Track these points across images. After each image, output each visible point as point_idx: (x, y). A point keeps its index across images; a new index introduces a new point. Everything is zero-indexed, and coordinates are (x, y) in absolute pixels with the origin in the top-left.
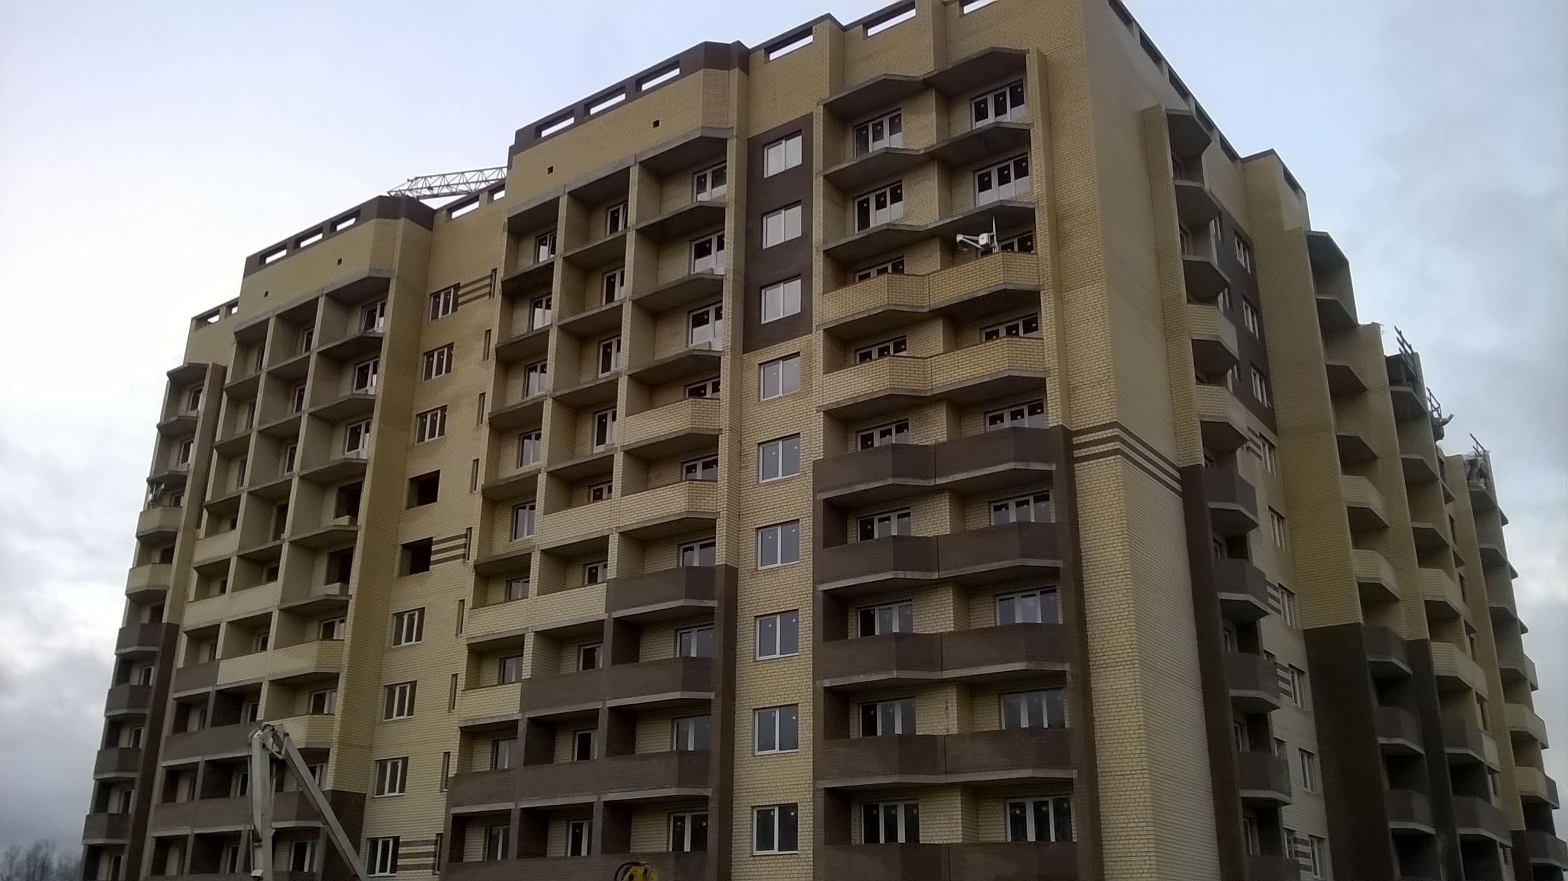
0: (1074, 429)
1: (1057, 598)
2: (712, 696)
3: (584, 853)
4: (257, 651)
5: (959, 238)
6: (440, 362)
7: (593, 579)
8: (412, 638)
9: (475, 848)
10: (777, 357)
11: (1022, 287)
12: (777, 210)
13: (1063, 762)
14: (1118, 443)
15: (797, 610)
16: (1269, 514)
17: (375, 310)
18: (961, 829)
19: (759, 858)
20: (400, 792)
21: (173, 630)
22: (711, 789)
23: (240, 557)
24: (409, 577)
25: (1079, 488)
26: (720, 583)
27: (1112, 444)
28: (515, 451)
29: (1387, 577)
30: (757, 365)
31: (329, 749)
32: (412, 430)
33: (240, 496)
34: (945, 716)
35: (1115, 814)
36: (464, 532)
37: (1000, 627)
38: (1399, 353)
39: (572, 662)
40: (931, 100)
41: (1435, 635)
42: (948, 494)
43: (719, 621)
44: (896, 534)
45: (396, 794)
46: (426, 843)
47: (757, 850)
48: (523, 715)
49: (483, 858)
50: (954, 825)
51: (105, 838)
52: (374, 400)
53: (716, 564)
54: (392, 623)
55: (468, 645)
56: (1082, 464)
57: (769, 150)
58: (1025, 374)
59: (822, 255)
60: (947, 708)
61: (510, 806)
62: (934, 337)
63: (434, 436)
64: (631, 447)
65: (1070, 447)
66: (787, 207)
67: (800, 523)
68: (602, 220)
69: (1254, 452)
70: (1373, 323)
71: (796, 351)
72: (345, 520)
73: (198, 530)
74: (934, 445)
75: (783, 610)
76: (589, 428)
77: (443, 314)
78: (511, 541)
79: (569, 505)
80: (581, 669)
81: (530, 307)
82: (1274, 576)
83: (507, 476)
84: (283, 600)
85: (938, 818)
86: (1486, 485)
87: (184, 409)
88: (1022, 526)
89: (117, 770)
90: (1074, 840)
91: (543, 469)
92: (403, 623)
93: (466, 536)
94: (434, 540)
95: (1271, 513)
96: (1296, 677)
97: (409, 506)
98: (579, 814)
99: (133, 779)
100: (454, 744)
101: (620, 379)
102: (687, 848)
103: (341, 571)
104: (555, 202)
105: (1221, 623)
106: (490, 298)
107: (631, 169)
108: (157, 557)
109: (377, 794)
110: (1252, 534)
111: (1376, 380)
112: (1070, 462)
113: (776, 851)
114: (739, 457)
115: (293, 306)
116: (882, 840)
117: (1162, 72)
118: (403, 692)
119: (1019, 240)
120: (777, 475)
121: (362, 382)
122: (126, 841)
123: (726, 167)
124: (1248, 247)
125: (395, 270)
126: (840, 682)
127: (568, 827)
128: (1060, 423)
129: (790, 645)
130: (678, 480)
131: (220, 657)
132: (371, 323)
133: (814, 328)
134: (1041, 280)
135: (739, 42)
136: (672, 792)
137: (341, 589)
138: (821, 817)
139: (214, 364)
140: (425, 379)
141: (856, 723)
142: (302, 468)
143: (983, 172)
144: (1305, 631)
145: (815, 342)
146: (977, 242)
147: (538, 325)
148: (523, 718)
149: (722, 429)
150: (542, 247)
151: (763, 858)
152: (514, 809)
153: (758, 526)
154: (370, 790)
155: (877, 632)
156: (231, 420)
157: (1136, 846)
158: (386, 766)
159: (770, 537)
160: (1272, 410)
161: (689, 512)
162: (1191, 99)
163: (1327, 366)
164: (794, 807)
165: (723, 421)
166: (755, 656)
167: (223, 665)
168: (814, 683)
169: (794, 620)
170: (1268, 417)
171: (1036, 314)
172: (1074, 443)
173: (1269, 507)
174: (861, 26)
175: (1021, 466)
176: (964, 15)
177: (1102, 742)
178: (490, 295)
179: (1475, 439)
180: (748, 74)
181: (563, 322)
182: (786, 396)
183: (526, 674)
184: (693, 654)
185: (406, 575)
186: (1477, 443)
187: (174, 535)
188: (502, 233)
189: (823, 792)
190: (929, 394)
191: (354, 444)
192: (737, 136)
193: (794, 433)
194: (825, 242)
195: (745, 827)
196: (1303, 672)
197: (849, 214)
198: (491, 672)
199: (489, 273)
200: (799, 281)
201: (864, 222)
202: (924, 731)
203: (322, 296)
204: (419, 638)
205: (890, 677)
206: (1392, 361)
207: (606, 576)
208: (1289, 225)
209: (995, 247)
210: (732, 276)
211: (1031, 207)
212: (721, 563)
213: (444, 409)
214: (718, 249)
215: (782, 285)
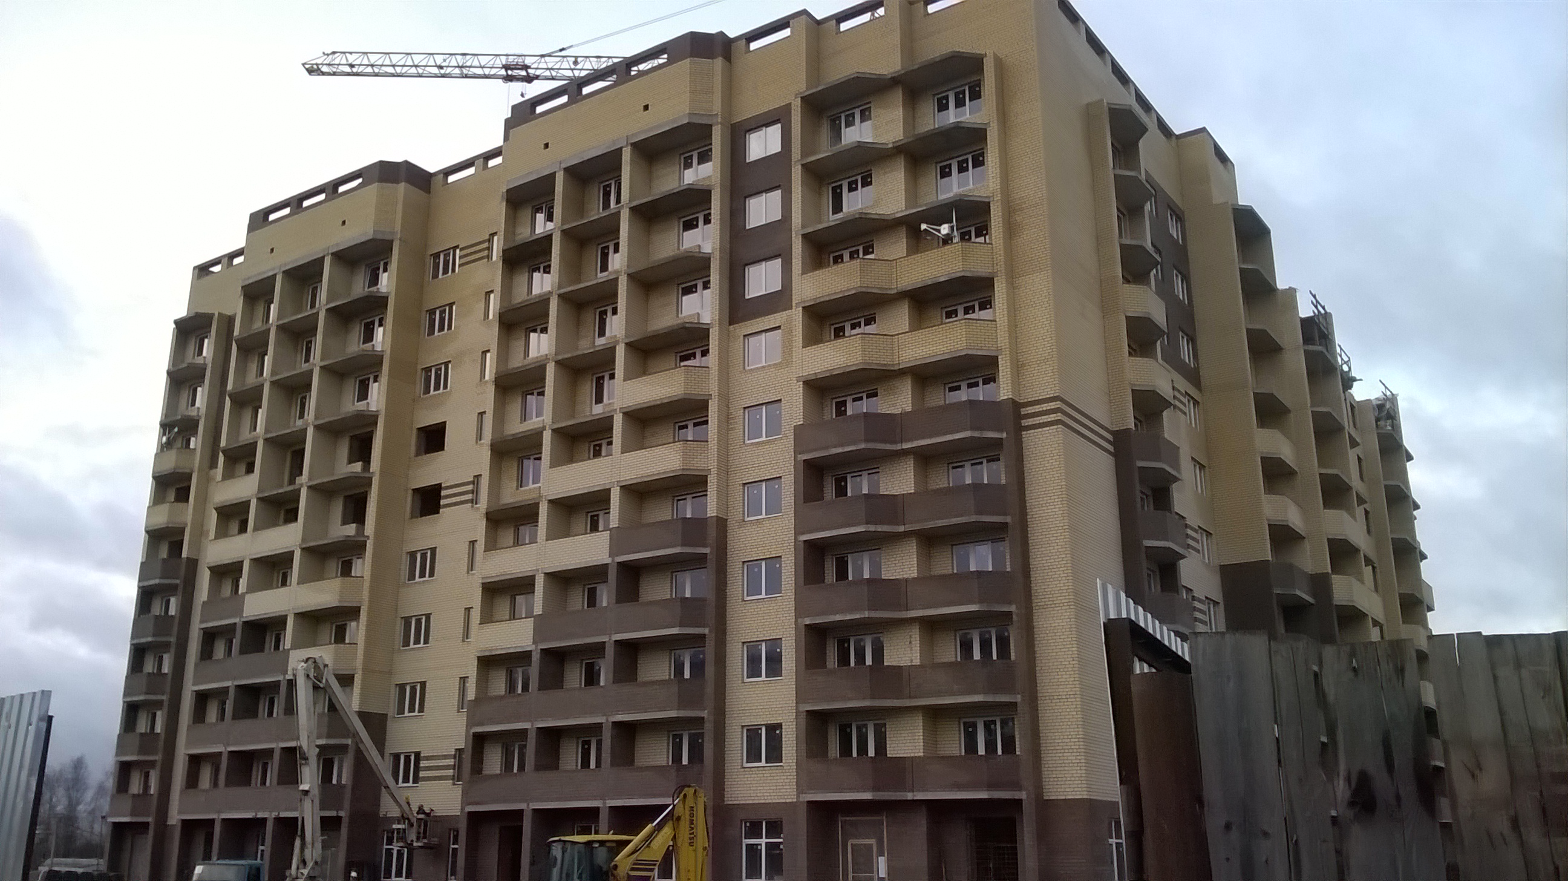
0: (1022, 401)
1: (1005, 548)
2: (706, 631)
3: (593, 765)
4: (278, 587)
5: (924, 226)
6: (442, 320)
7: (594, 528)
8: (425, 574)
9: (493, 761)
10: (760, 330)
11: (979, 274)
12: (759, 193)
13: (1010, 689)
14: (1059, 414)
15: (780, 557)
16: (1191, 465)
17: (378, 269)
18: (922, 744)
19: (749, 769)
20: (419, 712)
21: (193, 564)
22: (706, 711)
23: (259, 499)
24: (419, 519)
25: (1026, 452)
26: (712, 533)
27: (1055, 415)
28: (520, 407)
29: (1294, 518)
30: (742, 337)
31: (354, 675)
32: (418, 381)
33: (256, 442)
34: (909, 649)
35: (1052, 731)
36: (472, 479)
37: (956, 574)
38: (1312, 314)
39: (577, 600)
40: (898, 96)
41: (1336, 567)
42: (912, 456)
43: (711, 564)
44: (867, 492)
45: (416, 713)
46: (445, 757)
47: (747, 762)
48: (536, 646)
49: (501, 770)
50: (916, 741)
51: (138, 755)
52: (383, 356)
53: (708, 515)
54: (406, 561)
55: (483, 584)
56: (1028, 432)
57: (751, 136)
58: (980, 353)
59: (800, 239)
60: (910, 643)
61: (526, 725)
62: (900, 318)
63: (439, 389)
64: (630, 409)
65: (1019, 417)
66: (768, 191)
67: (783, 480)
68: (595, 195)
69: (1181, 410)
70: (1290, 287)
71: (777, 325)
72: (358, 467)
73: (214, 470)
74: (901, 414)
75: (768, 557)
76: (588, 389)
77: (443, 274)
78: (517, 489)
79: (571, 460)
80: (586, 607)
81: (529, 272)
82: (1193, 520)
83: (514, 432)
84: (304, 540)
85: (903, 735)
86: (1392, 426)
87: (190, 357)
88: (977, 487)
89: (147, 693)
90: (1018, 753)
91: (547, 427)
92: (416, 562)
93: (473, 483)
94: (443, 485)
95: (1193, 463)
96: (1212, 606)
97: (418, 454)
98: (587, 734)
99: (162, 701)
100: (472, 671)
101: (617, 347)
102: (685, 761)
103: (356, 511)
104: (552, 177)
105: (1145, 564)
106: (488, 261)
107: (624, 149)
108: (171, 495)
109: (398, 714)
110: (1174, 487)
111: (1292, 339)
112: (1019, 429)
113: (763, 763)
114: (727, 419)
115: (299, 264)
116: (855, 754)
117: (1105, 64)
118: (419, 622)
119: (976, 229)
120: (761, 436)
121: (369, 336)
122: (158, 757)
123: (711, 149)
124: (1180, 218)
125: (397, 232)
126: (818, 620)
127: (578, 743)
128: (1010, 397)
129: (774, 586)
130: (671, 440)
131: (245, 591)
132: (374, 280)
133: (794, 305)
134: (995, 268)
135: (722, 33)
136: (673, 714)
137: (357, 529)
138: (803, 736)
139: (219, 314)
140: (428, 335)
141: (832, 654)
142: (316, 418)
143: (945, 163)
144: (1221, 566)
145: (796, 316)
146: (939, 231)
147: (536, 290)
148: (536, 649)
149: (711, 395)
150: (538, 215)
151: (753, 769)
152: (530, 729)
153: (744, 482)
154: (392, 710)
155: (850, 578)
156: (241, 370)
157: (1069, 758)
158: (405, 690)
159: (755, 492)
160: (1197, 370)
161: (683, 469)
162: (1131, 84)
163: (1247, 329)
164: (779, 726)
165: (712, 387)
166: (743, 596)
167: (248, 598)
168: (796, 621)
169: (778, 566)
170: (1193, 376)
171: (991, 296)
172: (1022, 413)
173: (1192, 458)
174: (834, 21)
175: (977, 434)
176: (928, 14)
177: (1042, 671)
178: (488, 258)
179: (1384, 385)
180: (730, 63)
181: (562, 291)
182: (769, 365)
183: (538, 610)
184: (688, 595)
185: (417, 517)
186: (1386, 387)
187: (189, 477)
188: (501, 203)
189: (805, 714)
190: (896, 368)
191: (363, 395)
192: (721, 123)
193: (776, 399)
194: (803, 227)
195: (736, 744)
196: (1218, 603)
197: (825, 199)
198: (503, 607)
199: (487, 237)
200: (780, 260)
201: (838, 207)
202: (891, 662)
203: (328, 254)
204: (432, 574)
205: (863, 616)
206: (1307, 323)
207: (609, 525)
208: (1218, 198)
209: (955, 237)
210: (718, 254)
211: (987, 200)
212: (712, 515)
213: (446, 364)
214: (705, 223)
215: (764, 263)
